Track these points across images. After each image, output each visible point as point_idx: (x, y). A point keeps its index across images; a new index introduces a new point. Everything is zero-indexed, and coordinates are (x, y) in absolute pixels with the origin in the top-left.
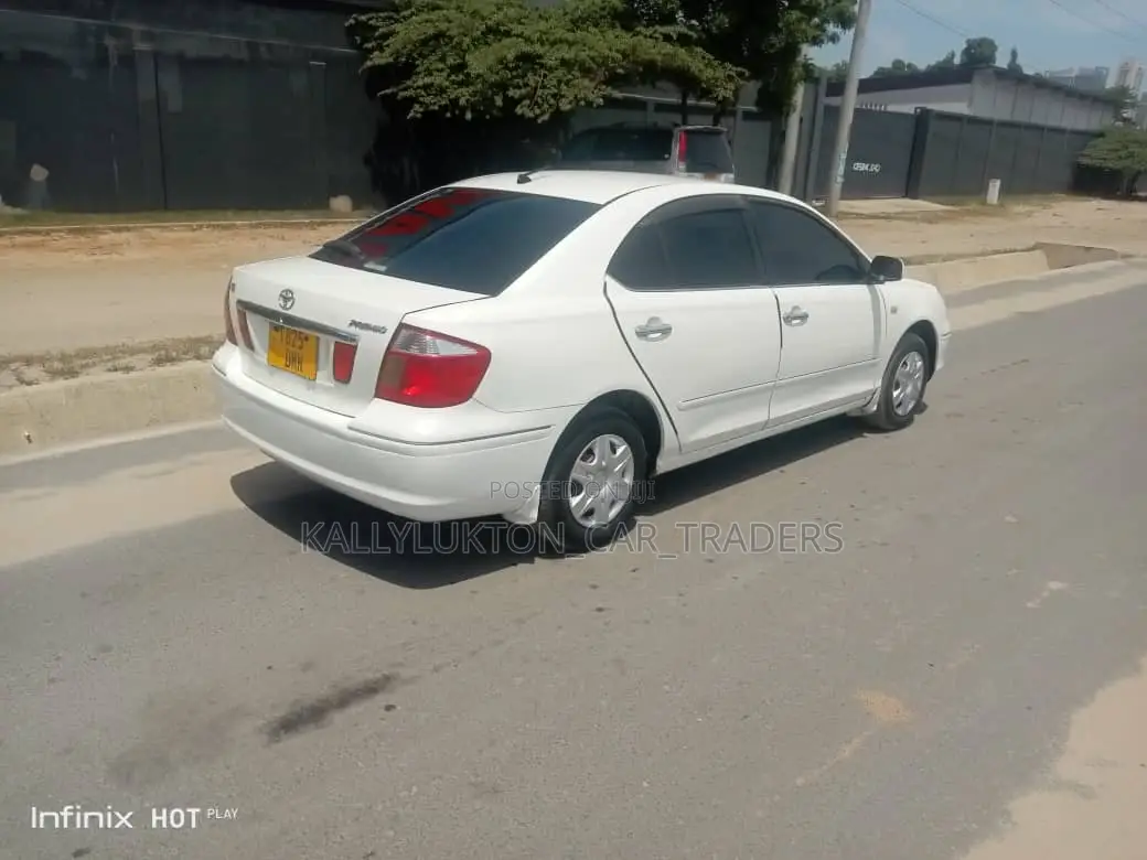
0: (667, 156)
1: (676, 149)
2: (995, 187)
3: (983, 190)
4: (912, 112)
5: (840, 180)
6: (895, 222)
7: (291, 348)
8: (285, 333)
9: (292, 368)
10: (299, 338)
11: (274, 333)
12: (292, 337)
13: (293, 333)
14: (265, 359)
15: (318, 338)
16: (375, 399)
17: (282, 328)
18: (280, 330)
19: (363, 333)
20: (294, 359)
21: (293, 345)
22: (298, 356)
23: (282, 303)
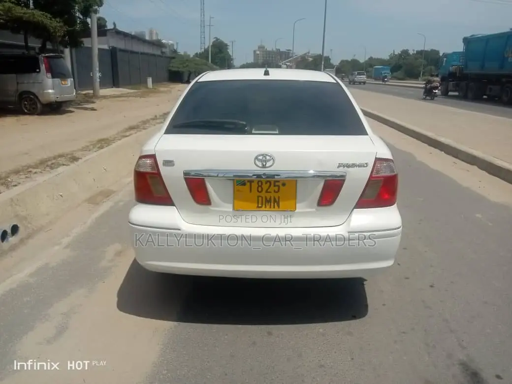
0: (38, 70)
1: (43, 67)
2: (150, 80)
3: (146, 82)
4: (108, 48)
5: (98, 80)
6: (130, 98)
7: (263, 194)
8: (255, 185)
9: (266, 207)
10: (275, 186)
11: (241, 187)
12: (265, 187)
13: (266, 183)
14: (229, 208)
15: (296, 181)
16: (355, 210)
17: (251, 182)
18: (248, 184)
19: (350, 169)
20: (268, 201)
21: (267, 192)
22: (275, 199)
23: (260, 164)
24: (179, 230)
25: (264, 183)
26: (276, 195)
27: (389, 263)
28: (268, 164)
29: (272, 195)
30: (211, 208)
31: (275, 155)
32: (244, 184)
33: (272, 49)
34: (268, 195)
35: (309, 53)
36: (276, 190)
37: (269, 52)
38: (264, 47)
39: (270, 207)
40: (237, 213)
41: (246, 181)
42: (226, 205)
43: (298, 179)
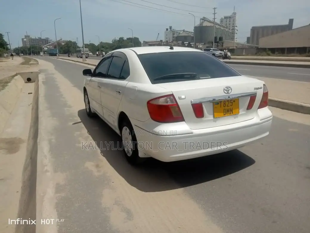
7: (226, 108)
8: (222, 103)
9: (227, 114)
10: (231, 102)
11: (216, 106)
12: (227, 103)
13: (227, 102)
14: (211, 117)
15: (239, 99)
16: (258, 110)
17: (221, 102)
18: (220, 103)
19: (258, 90)
20: (228, 111)
21: (227, 106)
22: (231, 109)
23: (226, 92)
24: (192, 133)
25: (226, 102)
26: (231, 107)
27: (267, 133)
28: (230, 91)
29: (230, 107)
30: (203, 119)
31: (232, 87)
32: (218, 104)
33: (36, 38)
34: (228, 108)
35: (61, 40)
36: (231, 105)
37: (33, 39)
38: (29, 36)
39: (229, 114)
40: (215, 119)
41: (219, 102)
42: (211, 116)
43: (240, 98)
